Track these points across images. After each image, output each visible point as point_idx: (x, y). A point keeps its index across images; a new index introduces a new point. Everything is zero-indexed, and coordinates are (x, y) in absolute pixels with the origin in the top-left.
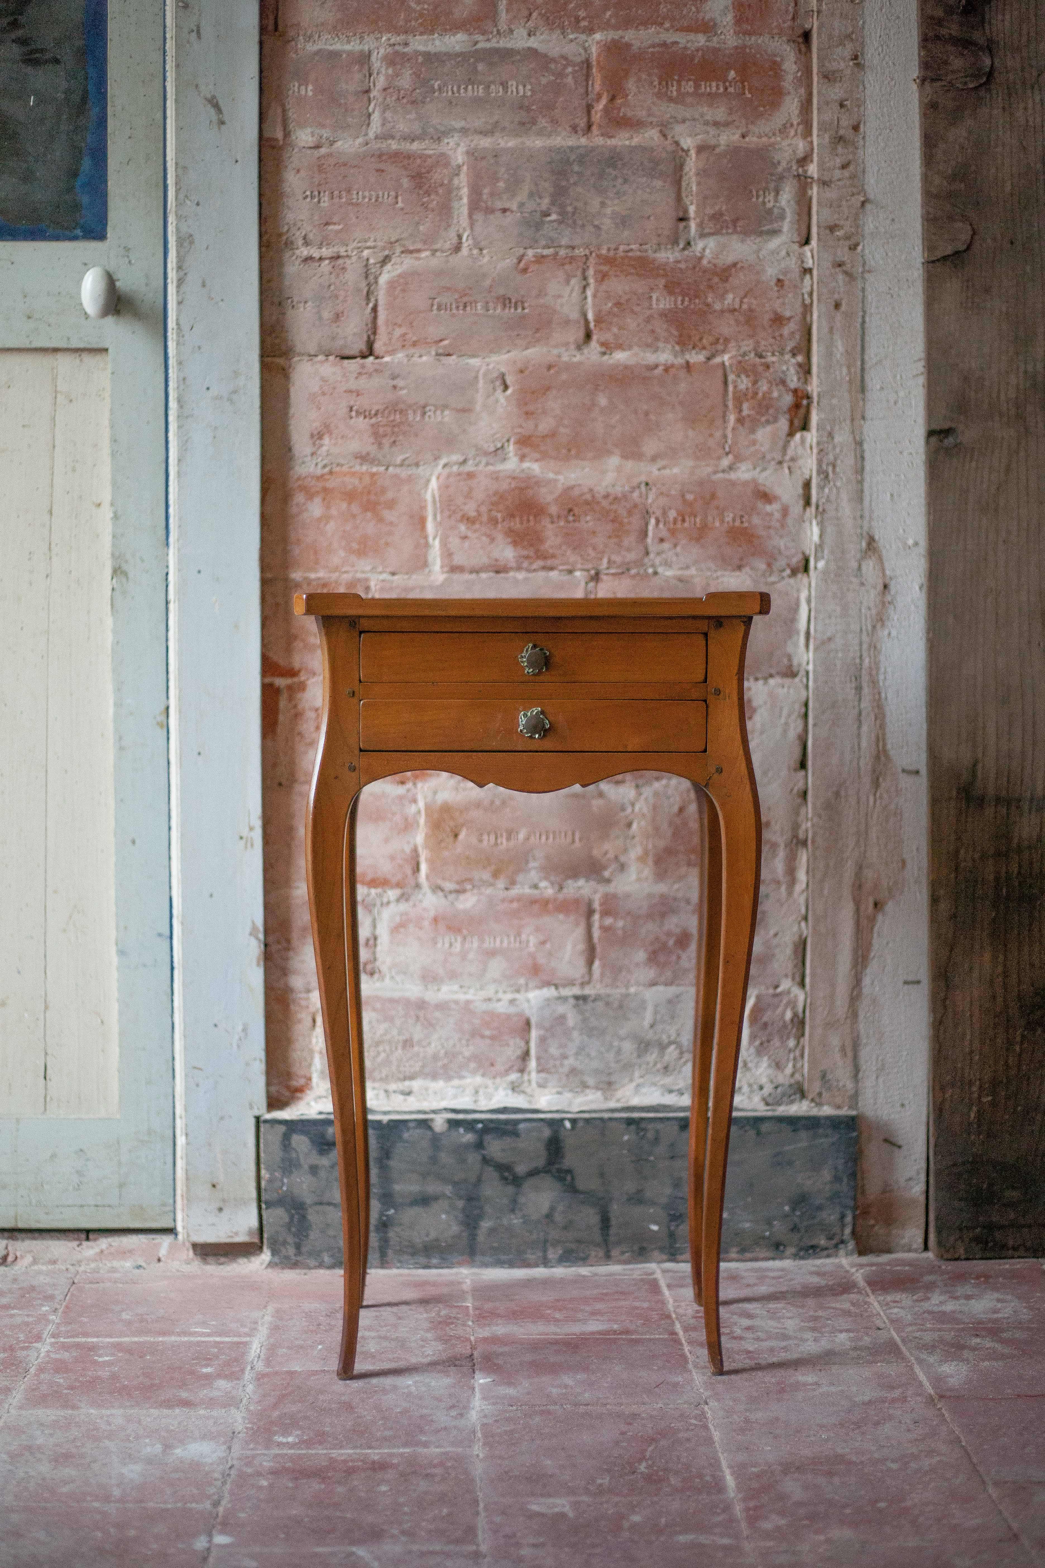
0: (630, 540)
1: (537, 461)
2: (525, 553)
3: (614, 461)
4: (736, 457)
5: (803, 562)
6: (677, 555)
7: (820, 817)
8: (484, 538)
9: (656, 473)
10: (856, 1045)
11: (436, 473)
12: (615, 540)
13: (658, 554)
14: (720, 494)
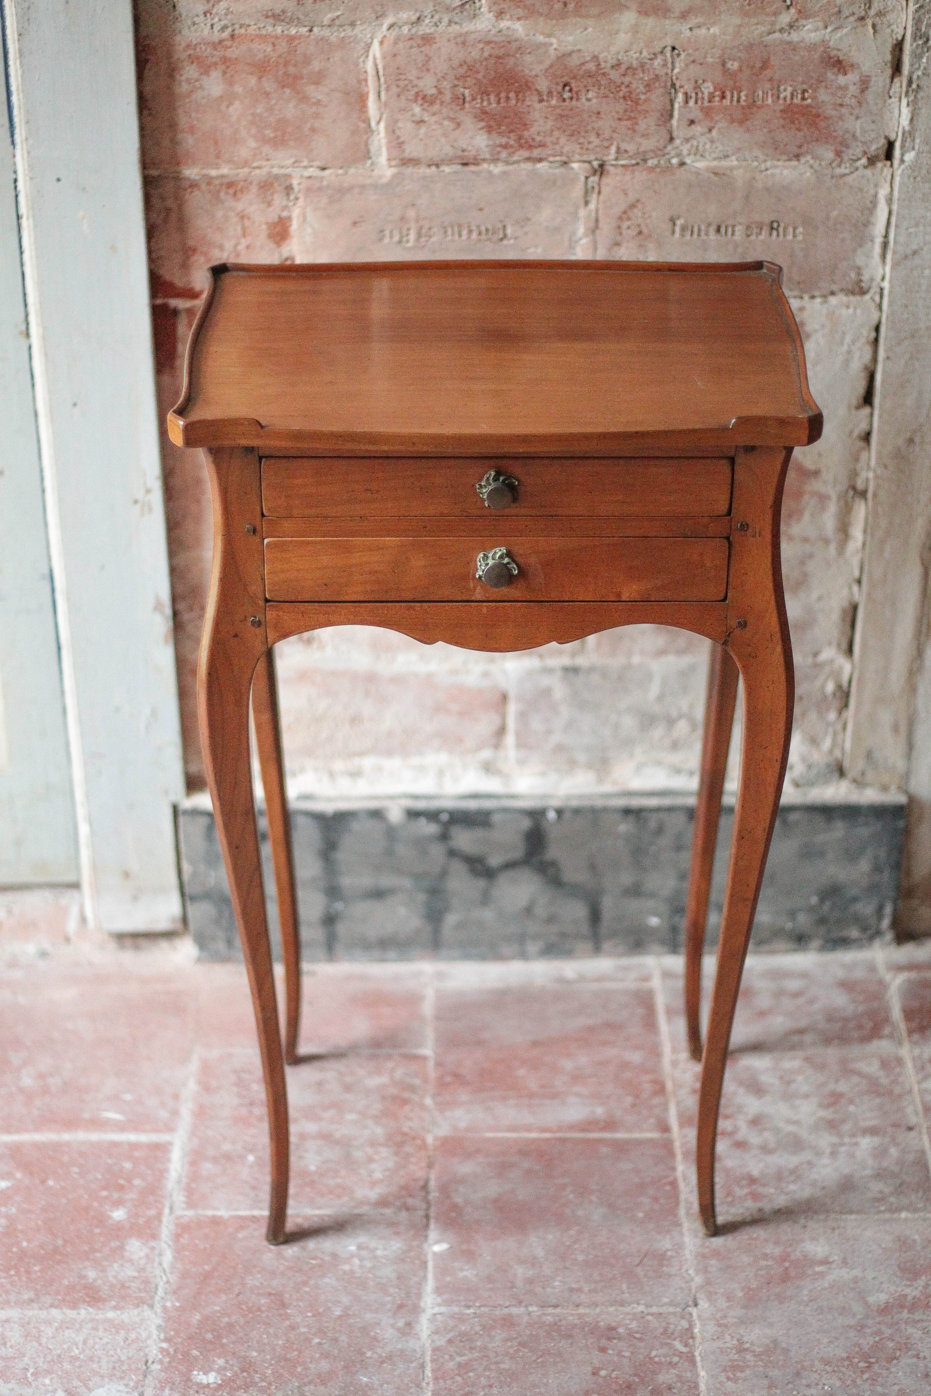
0: (647, 123)
1: (519, 19)
2: (504, 140)
3: (629, 18)
4: (800, 12)
5: (886, 146)
6: (712, 141)
7: (886, 467)
8: (446, 123)
9: (688, 33)
10: (911, 723)
11: (379, 36)
12: (628, 123)
13: (687, 140)
14: (774, 61)
